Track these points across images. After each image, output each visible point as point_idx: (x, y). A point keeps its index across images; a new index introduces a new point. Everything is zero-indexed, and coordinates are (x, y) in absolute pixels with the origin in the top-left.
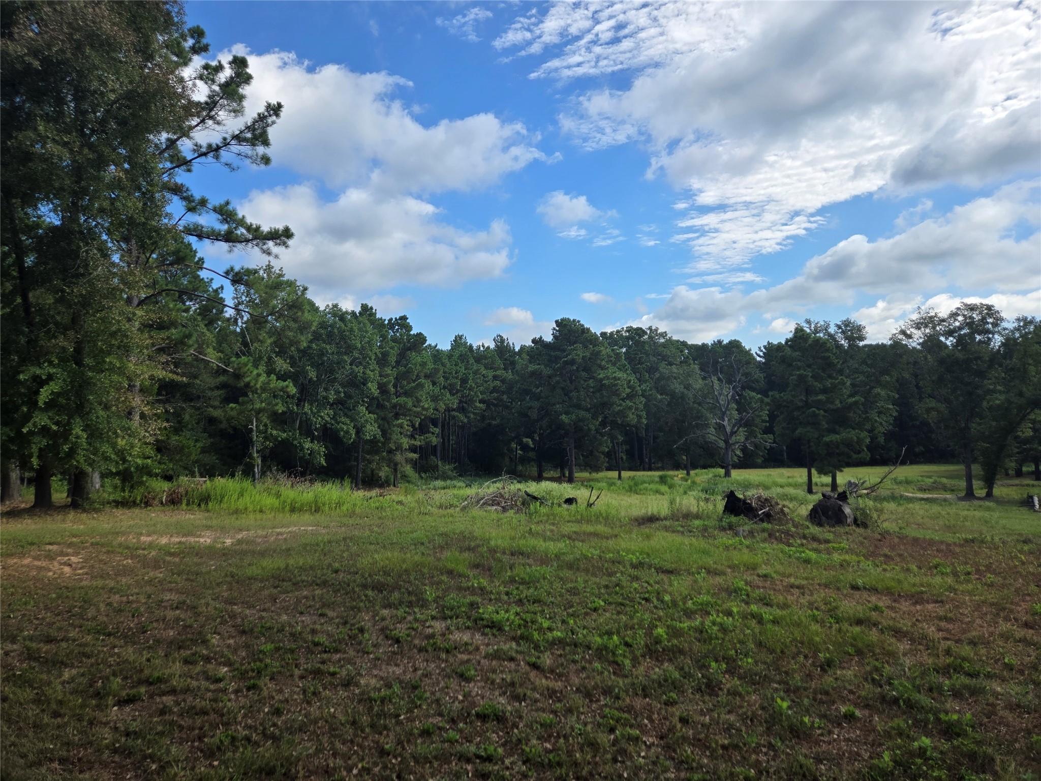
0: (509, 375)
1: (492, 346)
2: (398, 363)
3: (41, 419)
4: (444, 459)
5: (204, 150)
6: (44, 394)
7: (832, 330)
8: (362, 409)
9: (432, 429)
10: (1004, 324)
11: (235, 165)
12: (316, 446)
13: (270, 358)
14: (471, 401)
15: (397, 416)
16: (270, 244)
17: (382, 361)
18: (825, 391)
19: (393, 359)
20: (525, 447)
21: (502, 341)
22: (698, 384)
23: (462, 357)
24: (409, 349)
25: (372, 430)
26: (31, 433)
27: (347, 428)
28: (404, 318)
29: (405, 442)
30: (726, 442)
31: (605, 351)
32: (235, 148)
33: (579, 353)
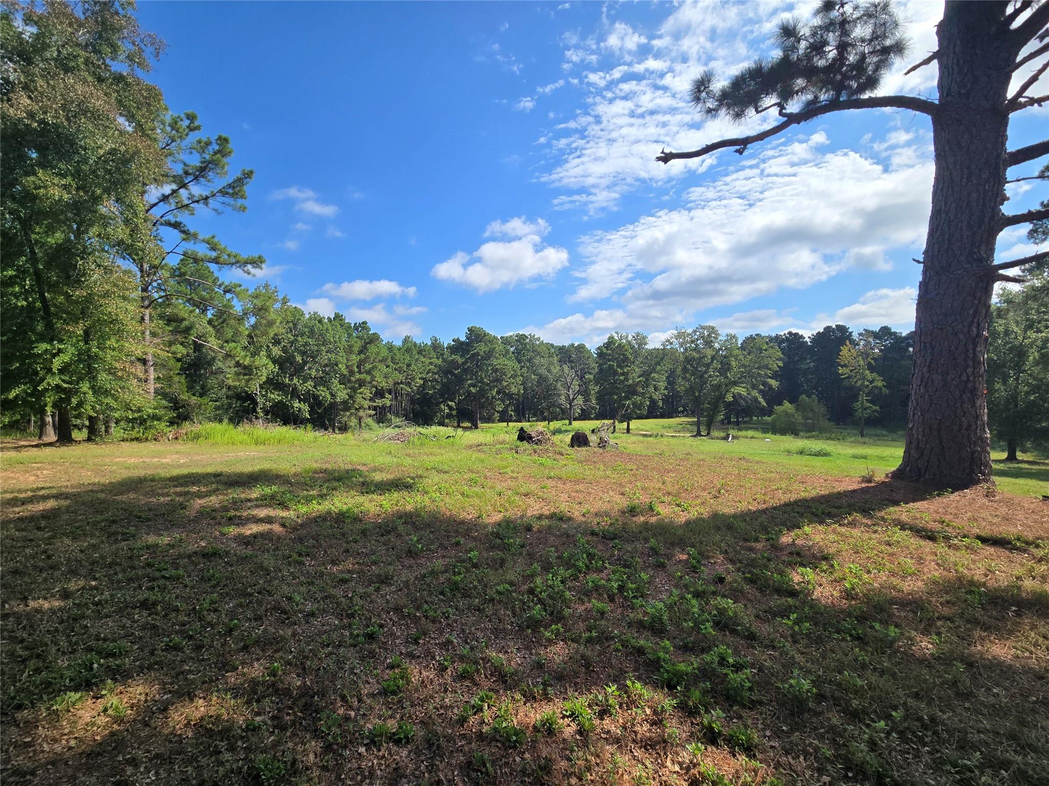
0: (439, 362)
1: (429, 343)
2: (360, 352)
3: (55, 381)
4: (397, 415)
5: (196, 199)
6: (57, 363)
7: (630, 338)
8: (336, 381)
9: (387, 395)
10: (720, 338)
11: (220, 210)
12: (302, 405)
13: (268, 347)
14: (413, 379)
15: (360, 386)
16: (249, 267)
17: (349, 350)
18: (623, 374)
19: (356, 349)
20: (450, 408)
21: (436, 340)
22: (556, 369)
23: (408, 350)
24: (369, 343)
25: (342, 394)
26: (46, 390)
27: (323, 393)
28: (364, 323)
29: (366, 404)
30: (570, 404)
31: (499, 347)
32: (220, 198)
33: (481, 348)
